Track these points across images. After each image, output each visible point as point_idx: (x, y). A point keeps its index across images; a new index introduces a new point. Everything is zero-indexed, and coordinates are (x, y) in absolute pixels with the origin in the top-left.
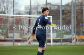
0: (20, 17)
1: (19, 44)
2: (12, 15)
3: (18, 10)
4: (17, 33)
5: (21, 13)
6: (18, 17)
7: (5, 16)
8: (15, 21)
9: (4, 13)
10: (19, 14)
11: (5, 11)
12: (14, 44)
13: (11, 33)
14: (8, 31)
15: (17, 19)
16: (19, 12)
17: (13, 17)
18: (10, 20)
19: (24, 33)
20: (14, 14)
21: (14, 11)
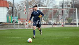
0: (56, 9)
1: (56, 26)
2: (51, 7)
3: (55, 4)
4: (55, 19)
5: (57, 6)
7: (47, 8)
8: (53, 12)
9: (46, 7)
10: (56, 7)
11: (46, 5)
12: (52, 27)
13: (51, 19)
14: (49, 18)
15: (54, 10)
16: (56, 6)
17: (52, 9)
18: (50, 11)
19: (59, 20)
20: (52, 7)
21: (52, 5)
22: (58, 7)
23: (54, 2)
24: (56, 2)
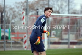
0: (75, 17)
1: (75, 47)
2: (66, 14)
3: (74, 9)
5: (77, 12)
6: (73, 17)
7: (59, 16)
8: (70, 21)
10: (75, 13)
12: (69, 47)
13: (66, 34)
14: (63, 33)
17: (68, 17)
18: (65, 20)
19: (80, 35)
20: (69, 13)
21: (69, 10)
22: (78, 14)
23: (72, 5)
24: (75, 5)
